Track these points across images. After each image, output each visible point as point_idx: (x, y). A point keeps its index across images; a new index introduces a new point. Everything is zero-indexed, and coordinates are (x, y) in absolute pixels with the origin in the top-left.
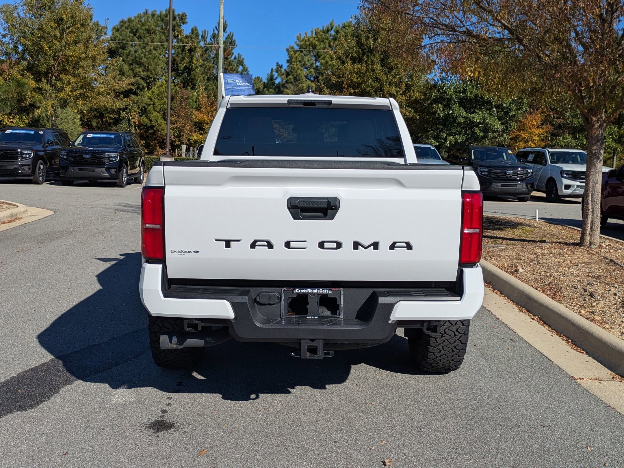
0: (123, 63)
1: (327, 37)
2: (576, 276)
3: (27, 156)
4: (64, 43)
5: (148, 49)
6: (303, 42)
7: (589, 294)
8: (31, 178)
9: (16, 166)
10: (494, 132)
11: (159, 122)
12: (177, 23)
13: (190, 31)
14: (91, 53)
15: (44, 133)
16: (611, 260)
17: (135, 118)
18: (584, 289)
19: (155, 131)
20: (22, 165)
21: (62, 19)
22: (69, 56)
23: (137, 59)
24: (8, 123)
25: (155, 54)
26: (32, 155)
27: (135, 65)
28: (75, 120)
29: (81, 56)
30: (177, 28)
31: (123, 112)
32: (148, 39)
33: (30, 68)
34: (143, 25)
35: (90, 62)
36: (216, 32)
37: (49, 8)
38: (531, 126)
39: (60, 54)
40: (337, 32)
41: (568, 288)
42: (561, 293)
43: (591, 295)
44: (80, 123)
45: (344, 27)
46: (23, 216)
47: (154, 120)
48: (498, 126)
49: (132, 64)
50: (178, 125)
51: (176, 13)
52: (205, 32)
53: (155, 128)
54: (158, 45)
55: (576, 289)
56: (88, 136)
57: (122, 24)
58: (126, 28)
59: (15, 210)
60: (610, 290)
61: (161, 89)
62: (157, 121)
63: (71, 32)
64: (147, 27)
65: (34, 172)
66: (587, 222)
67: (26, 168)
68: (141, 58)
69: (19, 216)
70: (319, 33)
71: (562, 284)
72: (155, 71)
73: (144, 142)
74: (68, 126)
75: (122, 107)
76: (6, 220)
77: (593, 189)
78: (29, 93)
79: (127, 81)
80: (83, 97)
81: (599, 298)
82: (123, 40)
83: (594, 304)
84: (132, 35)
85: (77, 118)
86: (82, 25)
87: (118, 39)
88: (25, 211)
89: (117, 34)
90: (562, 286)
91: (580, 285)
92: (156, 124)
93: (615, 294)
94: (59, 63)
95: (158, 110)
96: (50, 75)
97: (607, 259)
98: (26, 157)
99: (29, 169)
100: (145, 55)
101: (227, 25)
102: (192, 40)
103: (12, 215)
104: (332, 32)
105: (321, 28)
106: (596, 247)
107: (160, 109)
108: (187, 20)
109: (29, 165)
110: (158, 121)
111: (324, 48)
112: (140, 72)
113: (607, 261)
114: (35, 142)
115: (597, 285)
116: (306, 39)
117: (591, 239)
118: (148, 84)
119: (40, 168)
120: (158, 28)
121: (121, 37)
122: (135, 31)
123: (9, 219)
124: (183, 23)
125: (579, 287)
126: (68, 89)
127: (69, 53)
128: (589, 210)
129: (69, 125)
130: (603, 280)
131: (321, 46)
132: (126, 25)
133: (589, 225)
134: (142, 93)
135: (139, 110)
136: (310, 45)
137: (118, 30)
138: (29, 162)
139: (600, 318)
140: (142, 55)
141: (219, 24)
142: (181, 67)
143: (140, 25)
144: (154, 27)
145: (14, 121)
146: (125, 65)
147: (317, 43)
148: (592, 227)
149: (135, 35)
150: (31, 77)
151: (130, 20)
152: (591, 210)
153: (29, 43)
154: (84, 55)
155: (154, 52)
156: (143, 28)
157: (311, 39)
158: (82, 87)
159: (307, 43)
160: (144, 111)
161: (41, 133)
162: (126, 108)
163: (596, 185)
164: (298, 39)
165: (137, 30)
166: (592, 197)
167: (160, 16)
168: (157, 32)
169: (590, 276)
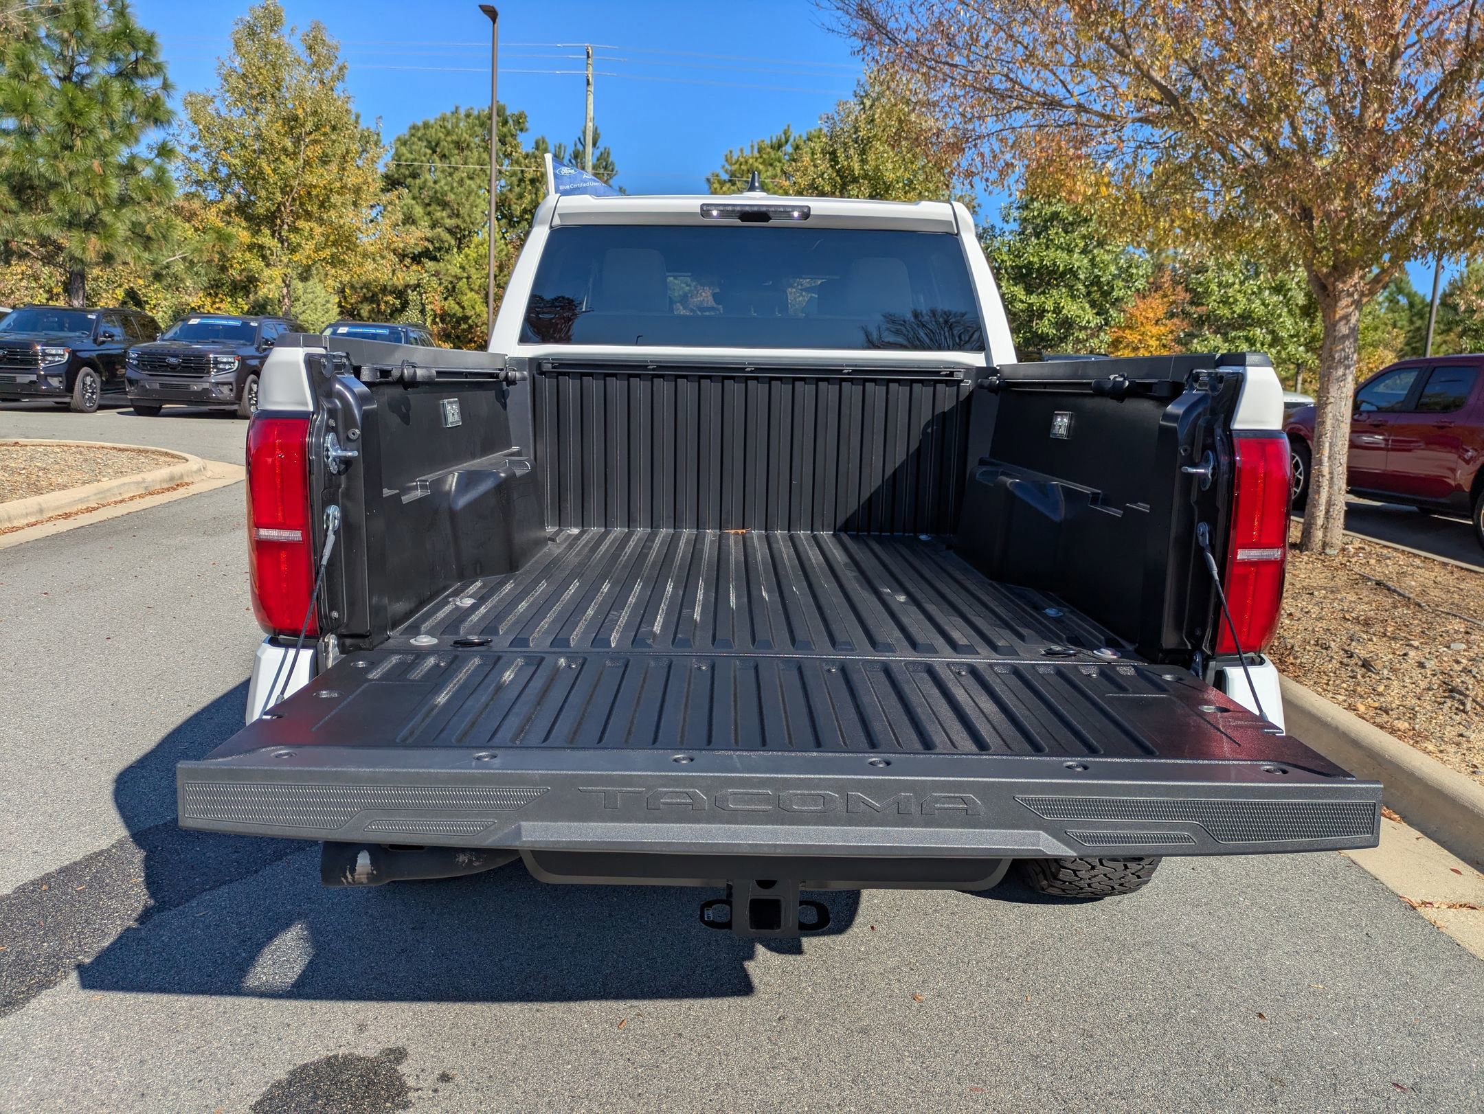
0: (414, 202)
1: (779, 158)
2: (1317, 619)
3: (227, 367)
4: (302, 161)
5: (457, 176)
6: (737, 166)
7: (1360, 663)
8: (235, 407)
9: (206, 386)
10: (1082, 328)
11: (478, 310)
12: (510, 131)
13: (533, 145)
14: (351, 181)
15: (260, 325)
16: (1378, 583)
17: (435, 302)
18: (1346, 651)
19: (471, 327)
20: (218, 384)
21: (296, 119)
22: (312, 186)
23: (439, 195)
24: (212, 311)
25: (469, 186)
26: (236, 364)
27: (433, 207)
28: (329, 305)
29: (332, 186)
30: (509, 139)
31: (413, 291)
32: (456, 160)
33: (243, 209)
34: (448, 133)
35: (349, 197)
36: (580, 147)
37: (273, 97)
38: (1145, 321)
39: (295, 183)
40: (797, 148)
41: (1308, 647)
42: (1295, 658)
43: (1366, 665)
44: (339, 310)
45: (809, 139)
46: (196, 478)
47: (469, 306)
48: (1089, 317)
49: (429, 205)
51: (508, 113)
52: (560, 148)
53: (470, 321)
54: (475, 170)
55: (1326, 649)
56: (339, 331)
57: (413, 131)
58: (420, 139)
59: (178, 469)
60: (1405, 655)
61: (482, 251)
62: (474, 308)
63: (316, 142)
64: (455, 137)
65: (239, 397)
66: (1317, 501)
67: (225, 389)
68: (445, 194)
69: (186, 480)
70: (765, 149)
71: (1293, 637)
72: (470, 216)
75: (412, 283)
76: (158, 487)
77: (1333, 433)
78: (239, 255)
79: (418, 234)
80: (335, 261)
81: (1385, 672)
82: (415, 160)
83: (1381, 689)
84: (429, 151)
85: (332, 301)
86: (334, 128)
87: (403, 158)
88: (200, 470)
89: (404, 150)
90: (1292, 641)
91: (1334, 641)
92: (473, 312)
93: (1421, 665)
94: (294, 199)
95: (476, 288)
96: (278, 222)
97: (1369, 579)
98: (225, 370)
99: (231, 390)
100: (452, 188)
101: (599, 135)
102: (536, 162)
103: (172, 479)
104: (789, 148)
105: (768, 142)
106: (1336, 552)
108: (527, 125)
109: (230, 384)
110: (477, 307)
111: (774, 177)
112: (443, 218)
113: (1369, 583)
114: (242, 342)
115: (1371, 640)
116: (742, 160)
117: (1325, 536)
118: (460, 241)
119: (251, 389)
120: (477, 140)
121: (409, 155)
122: (434, 144)
123: (165, 486)
124: (521, 130)
125: (1333, 644)
126: (309, 247)
127: (310, 179)
128: (1323, 476)
130: (1378, 628)
131: (769, 174)
132: (419, 134)
133: (1323, 508)
134: (447, 257)
135: (441, 289)
136: (748, 171)
137: (404, 143)
138: (230, 377)
139: (1406, 725)
140: (446, 188)
141: (584, 133)
142: (516, 209)
143: (443, 133)
144: (467, 137)
145: (222, 306)
146: (417, 206)
147: (761, 167)
148: (1327, 512)
149: (434, 152)
150: (244, 224)
151: (426, 126)
152: (1328, 477)
153: (237, 161)
154: (338, 184)
155: (468, 182)
156: (449, 139)
157: (751, 161)
158: (335, 243)
159: (743, 167)
160: (451, 291)
161: (254, 324)
162: (418, 285)
163: (1339, 425)
164: (727, 160)
165: (437, 144)
166: (1330, 450)
167: (478, 117)
168: (472, 145)
169: (1348, 620)
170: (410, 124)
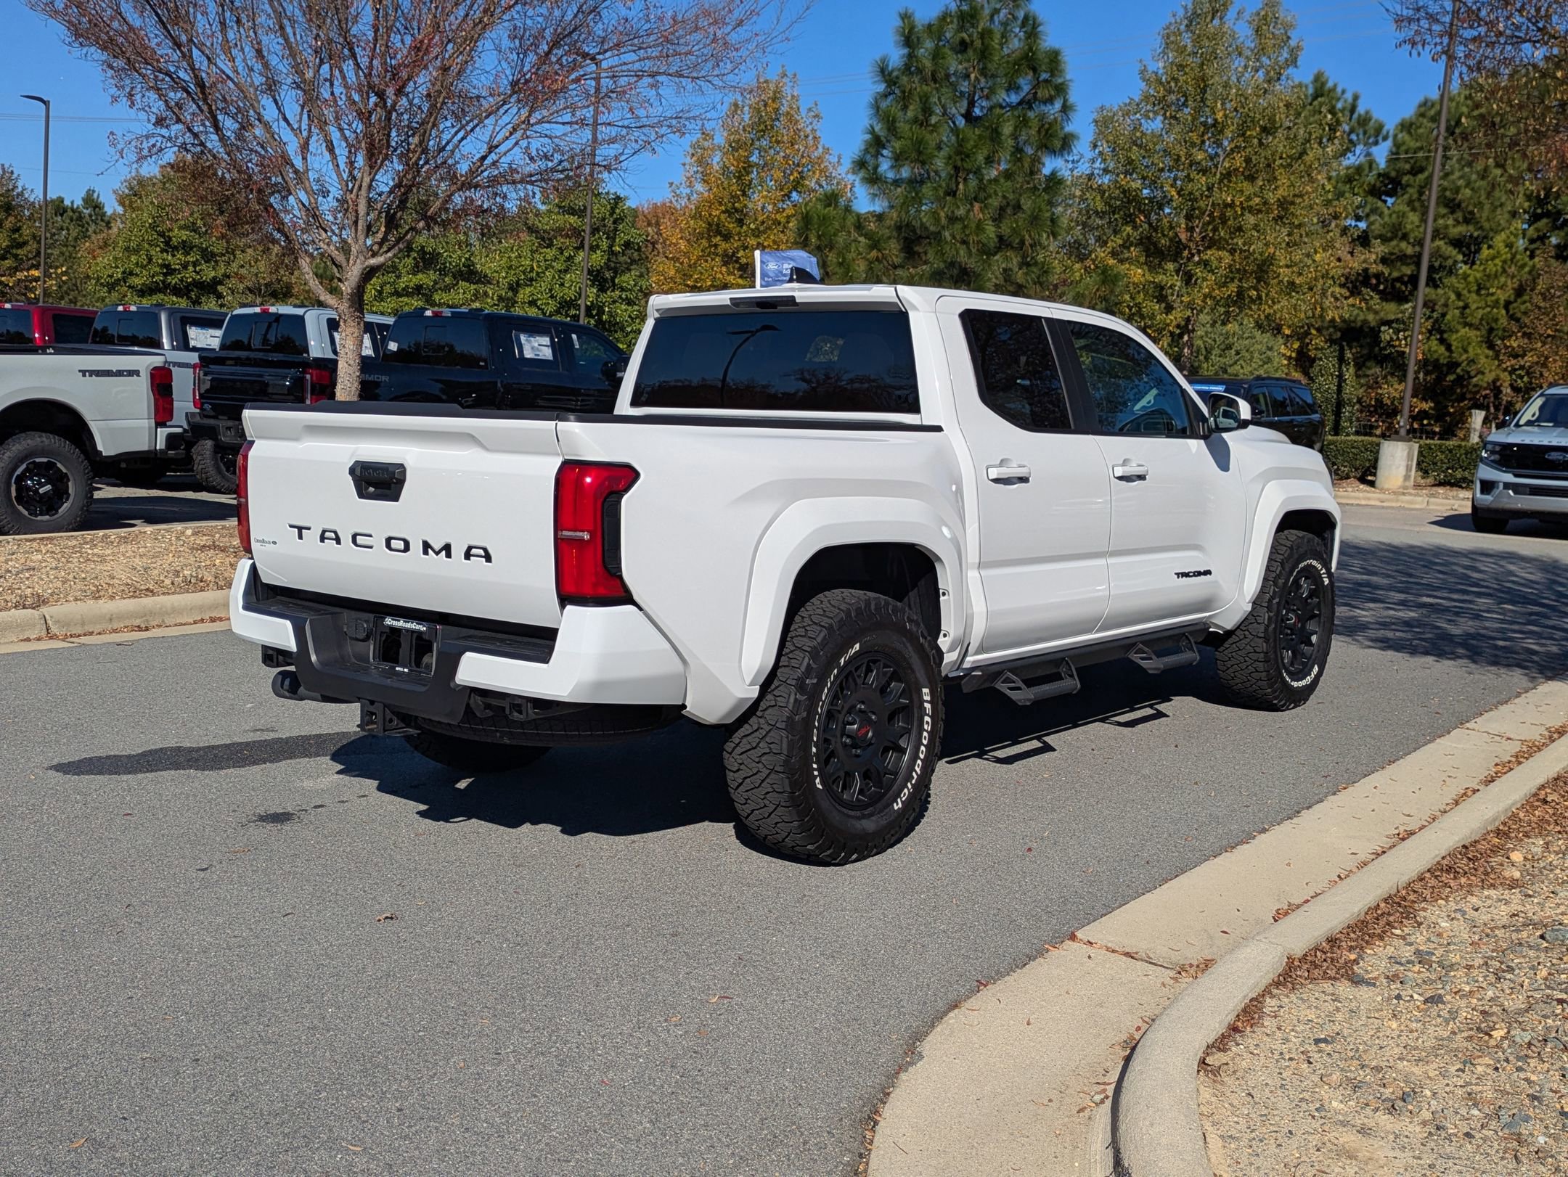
4: (1219, 176)
5: (1478, 165)
11: (1472, 354)
19: (1460, 378)
23: (1448, 193)
47: (1457, 348)
50: (1529, 359)
53: (1459, 370)
57: (1423, 109)
61: (1492, 268)
62: (1467, 351)
68: (1457, 190)
72: (1487, 221)
73: (1432, 405)
74: (1250, 369)
78: (1128, 298)
82: (1419, 149)
87: (1404, 149)
89: (1406, 137)
92: (1464, 357)
95: (1475, 321)
96: (1185, 253)
100: (1469, 183)
107: (1482, 319)
110: (1470, 349)
112: (1446, 227)
118: (1469, 255)
121: (1412, 144)
129: (1253, 365)
132: (1432, 112)
134: (1448, 280)
137: (1409, 128)
140: (1461, 182)
143: (1468, 106)
150: (1143, 259)
160: (1437, 327)
162: (1396, 320)
170: (1421, 99)
